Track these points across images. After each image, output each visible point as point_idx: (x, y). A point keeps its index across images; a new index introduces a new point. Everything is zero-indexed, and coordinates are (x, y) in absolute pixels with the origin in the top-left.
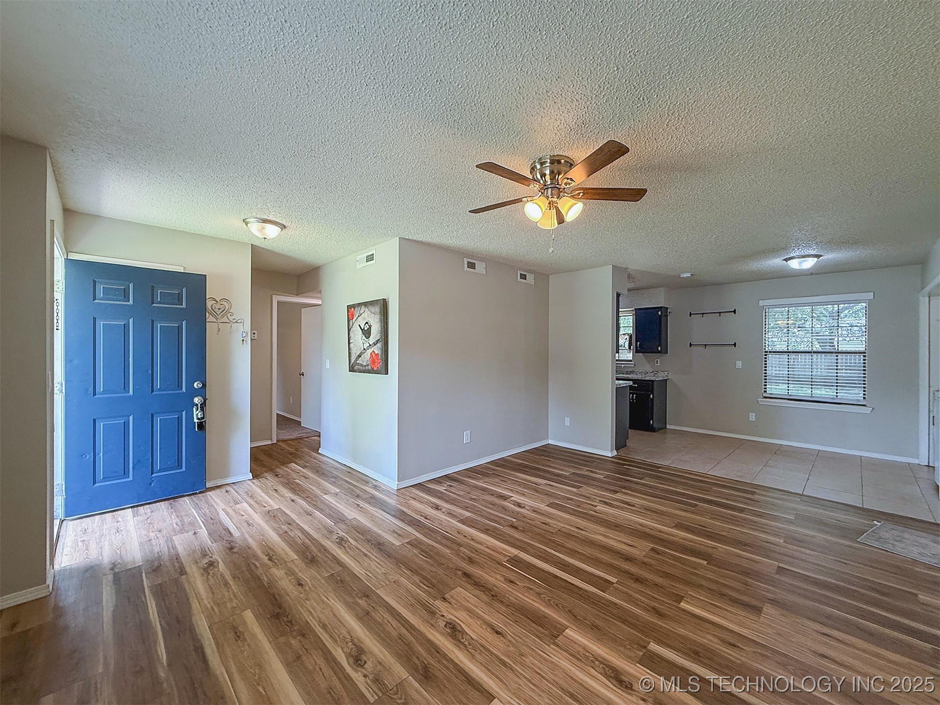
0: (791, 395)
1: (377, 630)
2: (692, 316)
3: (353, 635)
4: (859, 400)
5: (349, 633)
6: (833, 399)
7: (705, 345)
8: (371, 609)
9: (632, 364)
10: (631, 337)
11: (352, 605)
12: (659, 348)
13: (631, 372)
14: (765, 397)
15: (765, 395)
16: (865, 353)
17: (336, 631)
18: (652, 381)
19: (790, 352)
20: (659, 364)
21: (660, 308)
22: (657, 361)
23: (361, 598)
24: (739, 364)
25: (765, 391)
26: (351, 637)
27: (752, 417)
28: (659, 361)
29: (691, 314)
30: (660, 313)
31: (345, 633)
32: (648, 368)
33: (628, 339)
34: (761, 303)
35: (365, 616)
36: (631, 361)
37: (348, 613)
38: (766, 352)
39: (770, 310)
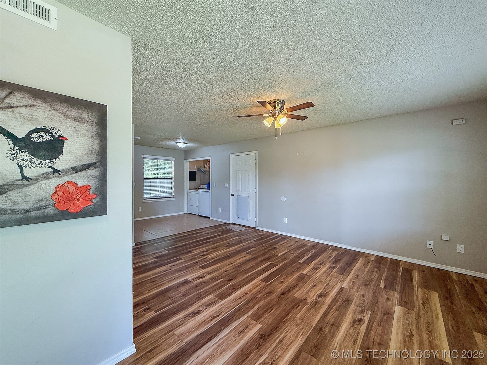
1: (339, 319)
3: (350, 327)
5: (350, 329)
8: (329, 324)
11: (331, 334)
14: (144, 199)
17: (353, 335)
23: (324, 332)
26: (351, 327)
27: (140, 209)
31: (351, 330)
35: (335, 326)
37: (339, 334)
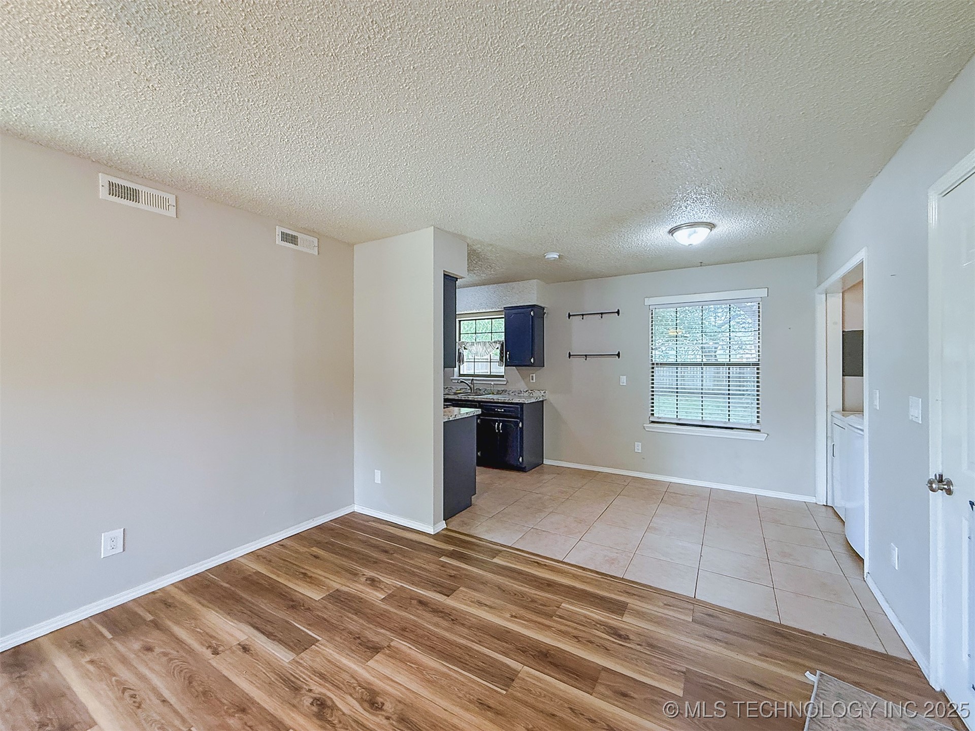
0: (680, 419)
2: (571, 317)
4: (752, 424)
6: (725, 423)
7: (586, 355)
9: (505, 381)
10: (502, 345)
12: (532, 360)
13: (503, 391)
14: (653, 422)
15: (652, 419)
16: (758, 364)
18: (522, 404)
19: (678, 364)
20: (534, 381)
21: (533, 307)
22: (532, 376)
24: (624, 379)
25: (653, 414)
27: (638, 447)
28: (535, 376)
29: (569, 316)
30: (532, 313)
32: (522, 385)
33: (499, 348)
34: (648, 302)
36: (502, 376)
38: (653, 364)
39: (657, 310)
